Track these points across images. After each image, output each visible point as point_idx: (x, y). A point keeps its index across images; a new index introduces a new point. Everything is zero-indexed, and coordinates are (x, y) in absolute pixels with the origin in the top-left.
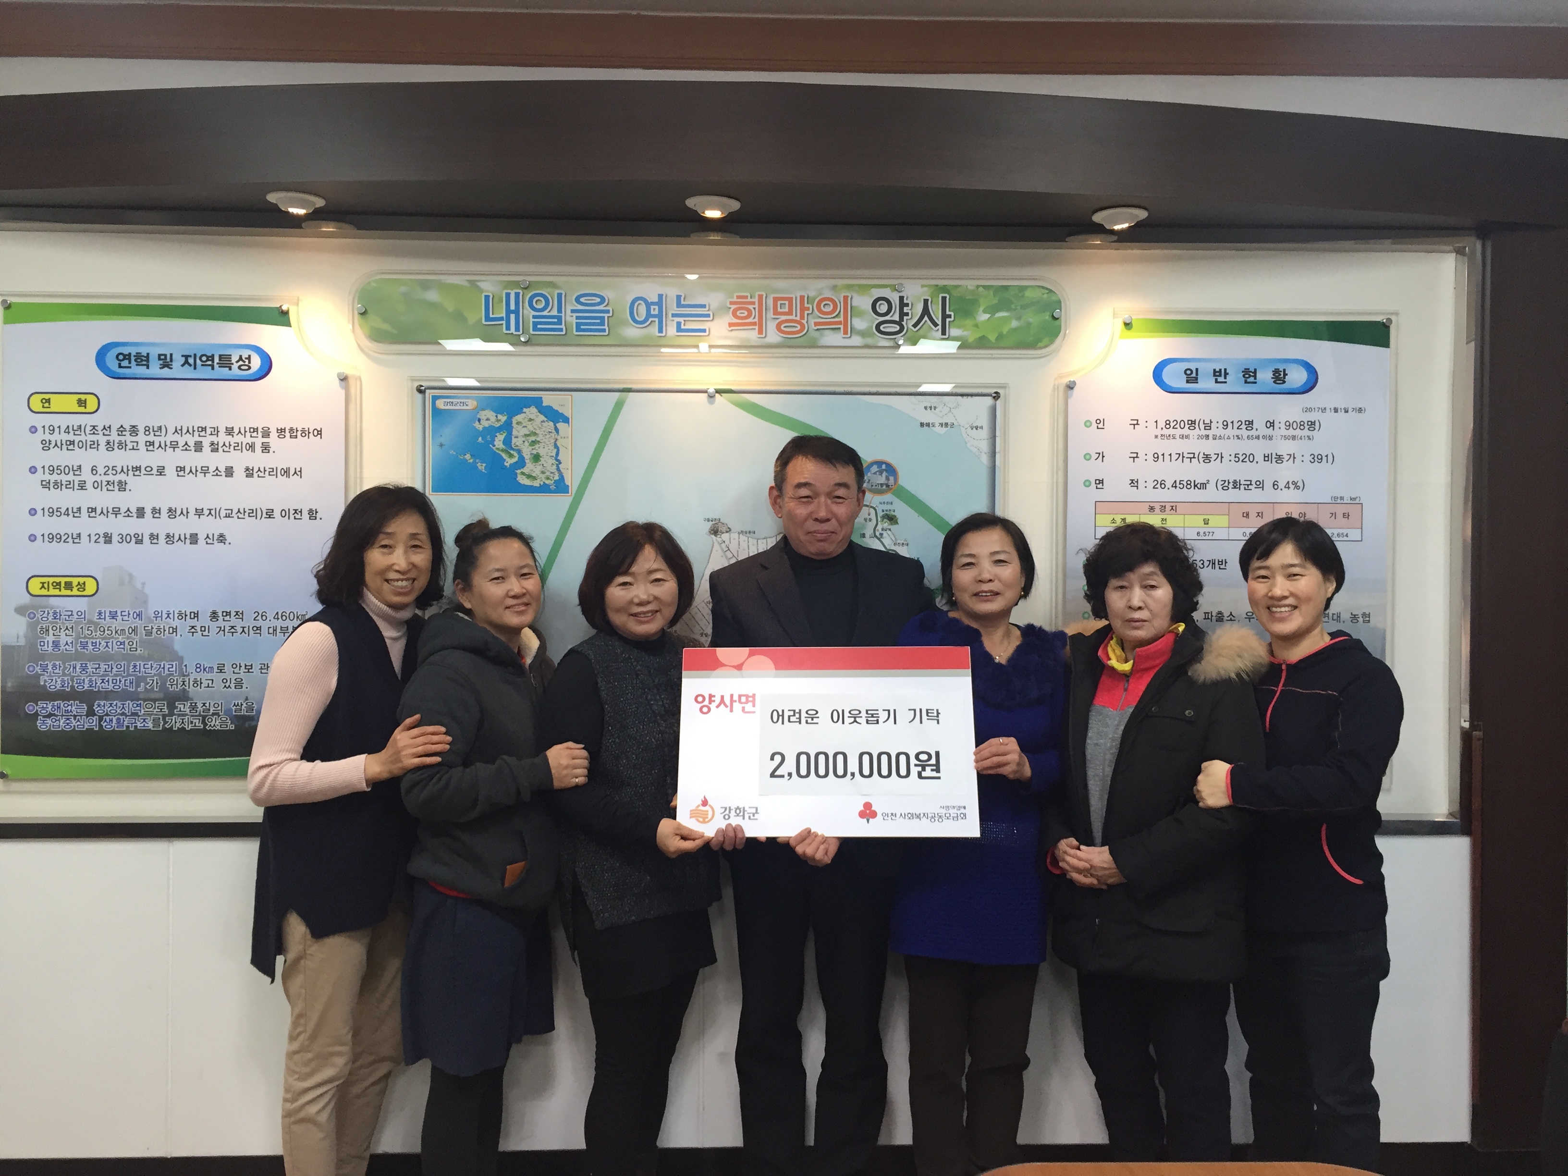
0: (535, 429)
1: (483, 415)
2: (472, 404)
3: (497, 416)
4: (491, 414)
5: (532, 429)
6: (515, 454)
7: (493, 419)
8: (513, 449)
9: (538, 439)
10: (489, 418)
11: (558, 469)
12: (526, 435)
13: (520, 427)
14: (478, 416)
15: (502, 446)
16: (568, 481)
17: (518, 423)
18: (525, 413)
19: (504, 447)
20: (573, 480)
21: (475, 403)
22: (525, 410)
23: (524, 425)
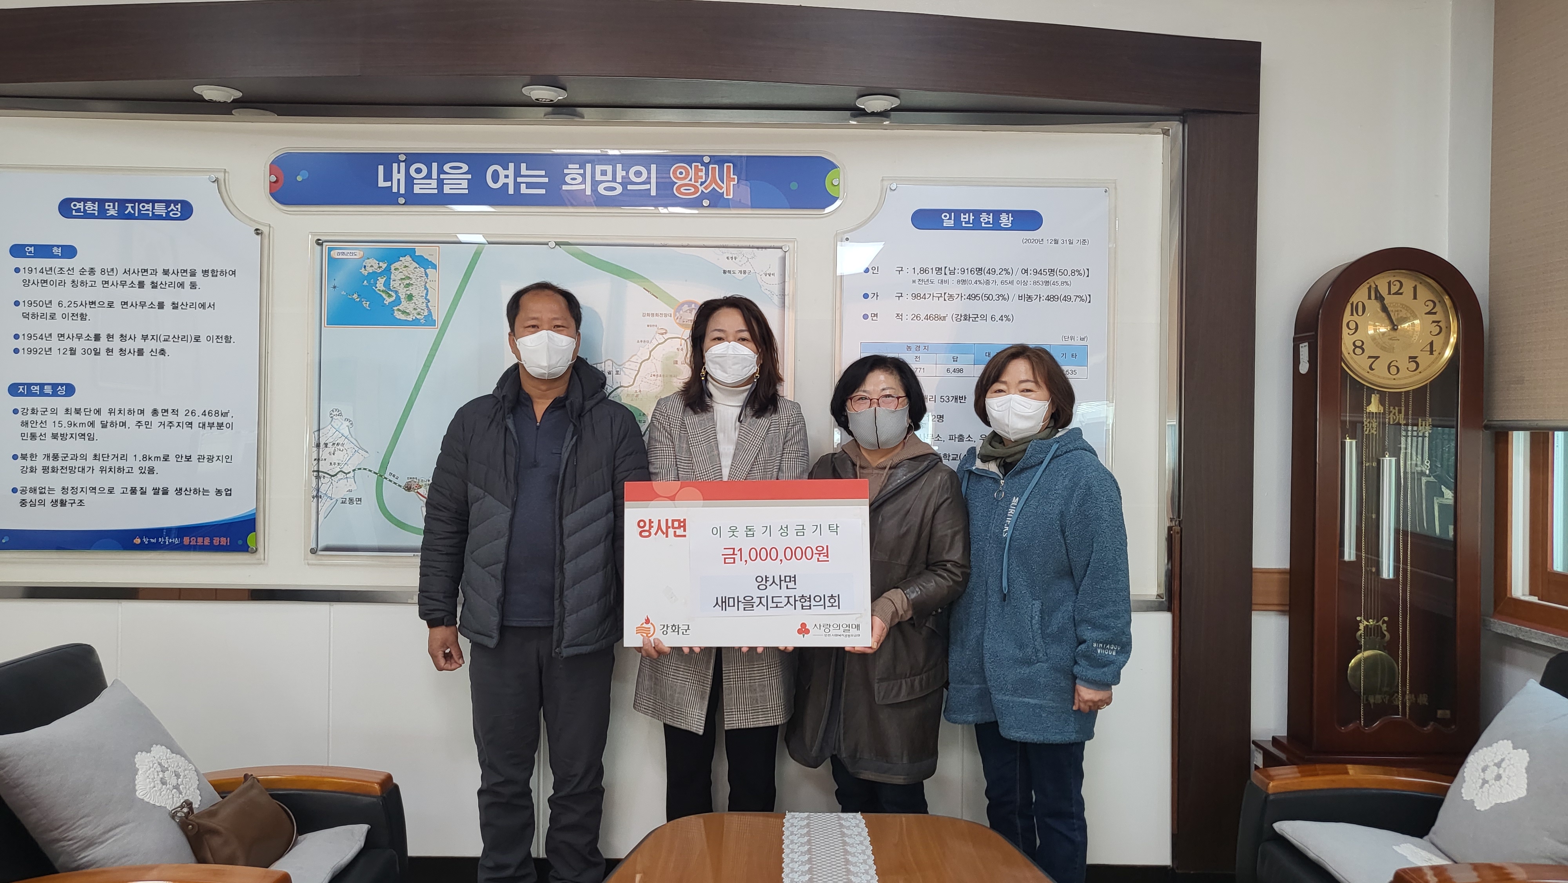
0: (409, 274)
1: (368, 262)
2: (359, 254)
3: (379, 264)
4: (374, 262)
5: (407, 274)
6: (393, 294)
7: (376, 266)
8: (392, 291)
9: (411, 282)
10: (373, 265)
11: (427, 306)
12: (402, 279)
13: (397, 272)
14: (364, 264)
15: (382, 288)
16: (435, 317)
17: (395, 269)
18: (401, 261)
19: (384, 289)
20: (439, 316)
21: (362, 253)
22: (401, 259)
23: (401, 270)
